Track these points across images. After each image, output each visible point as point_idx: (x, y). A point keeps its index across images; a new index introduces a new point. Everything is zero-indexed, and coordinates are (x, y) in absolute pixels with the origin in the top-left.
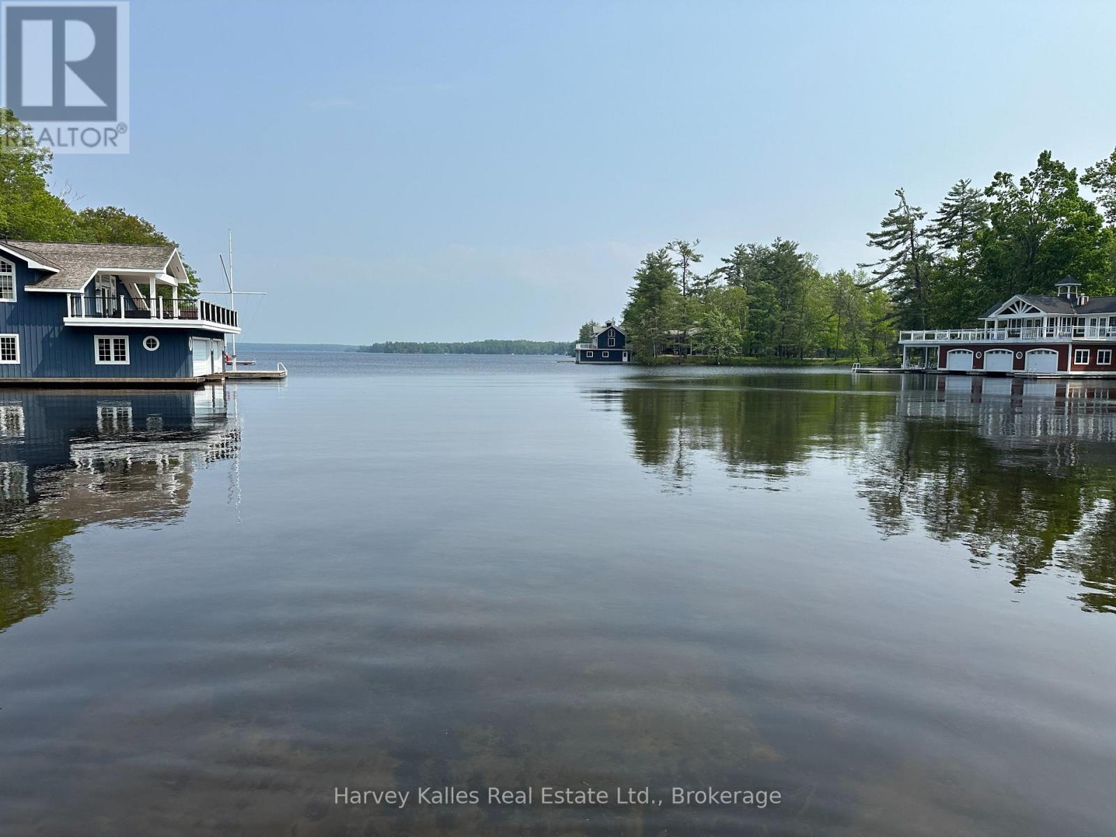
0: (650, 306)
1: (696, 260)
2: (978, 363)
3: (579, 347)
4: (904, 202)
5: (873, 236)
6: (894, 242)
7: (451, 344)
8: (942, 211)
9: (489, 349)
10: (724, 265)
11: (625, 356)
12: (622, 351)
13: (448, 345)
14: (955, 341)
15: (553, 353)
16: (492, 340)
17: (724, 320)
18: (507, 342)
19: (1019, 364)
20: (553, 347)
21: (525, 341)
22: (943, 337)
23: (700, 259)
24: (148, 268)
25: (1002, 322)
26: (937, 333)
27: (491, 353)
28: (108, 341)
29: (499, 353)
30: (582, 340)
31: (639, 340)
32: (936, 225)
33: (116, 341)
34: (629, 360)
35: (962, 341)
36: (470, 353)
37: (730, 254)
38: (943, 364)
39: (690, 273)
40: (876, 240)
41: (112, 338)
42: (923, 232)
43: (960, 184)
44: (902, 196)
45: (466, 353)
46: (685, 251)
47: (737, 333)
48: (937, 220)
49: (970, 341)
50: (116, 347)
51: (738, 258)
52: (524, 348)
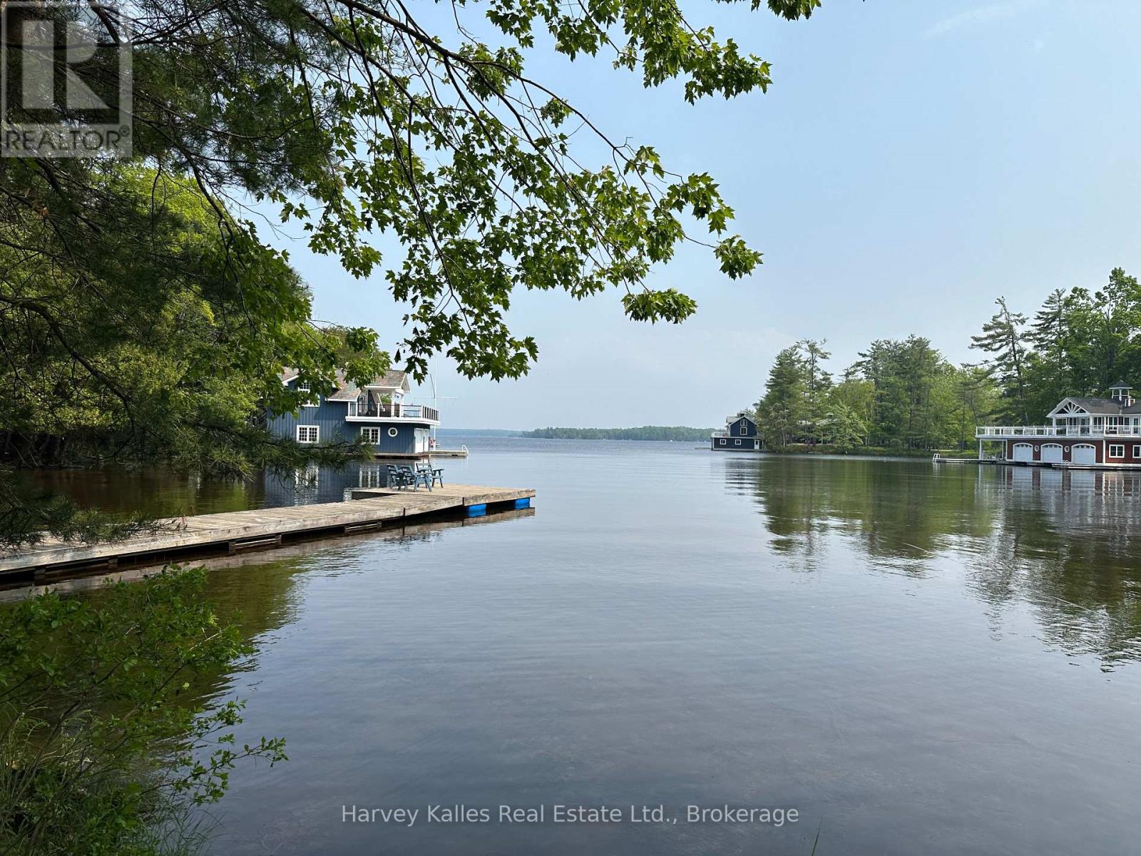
0: (780, 399)
1: (824, 357)
2: (1037, 455)
4: (1005, 310)
5: (977, 339)
6: (997, 345)
8: (1039, 318)
9: (647, 435)
10: (861, 359)
11: (757, 444)
12: (754, 440)
13: (607, 431)
14: (1018, 436)
16: (650, 427)
17: (849, 413)
18: (666, 429)
19: (1067, 456)
21: (684, 427)
22: (1009, 432)
23: (828, 356)
24: (390, 385)
25: (1061, 420)
26: (1024, 428)
27: (649, 439)
28: (368, 430)
29: (657, 440)
31: (768, 430)
32: (1034, 330)
33: (373, 431)
34: (760, 447)
35: (1023, 436)
36: (627, 439)
37: (867, 349)
38: (1010, 456)
39: (819, 369)
40: (979, 343)
41: (371, 429)
42: (1023, 336)
43: (1056, 293)
44: (1004, 306)
45: (625, 439)
46: (813, 349)
47: (862, 425)
48: (1036, 325)
49: (1029, 436)
50: (373, 434)
51: (875, 352)
52: (683, 434)
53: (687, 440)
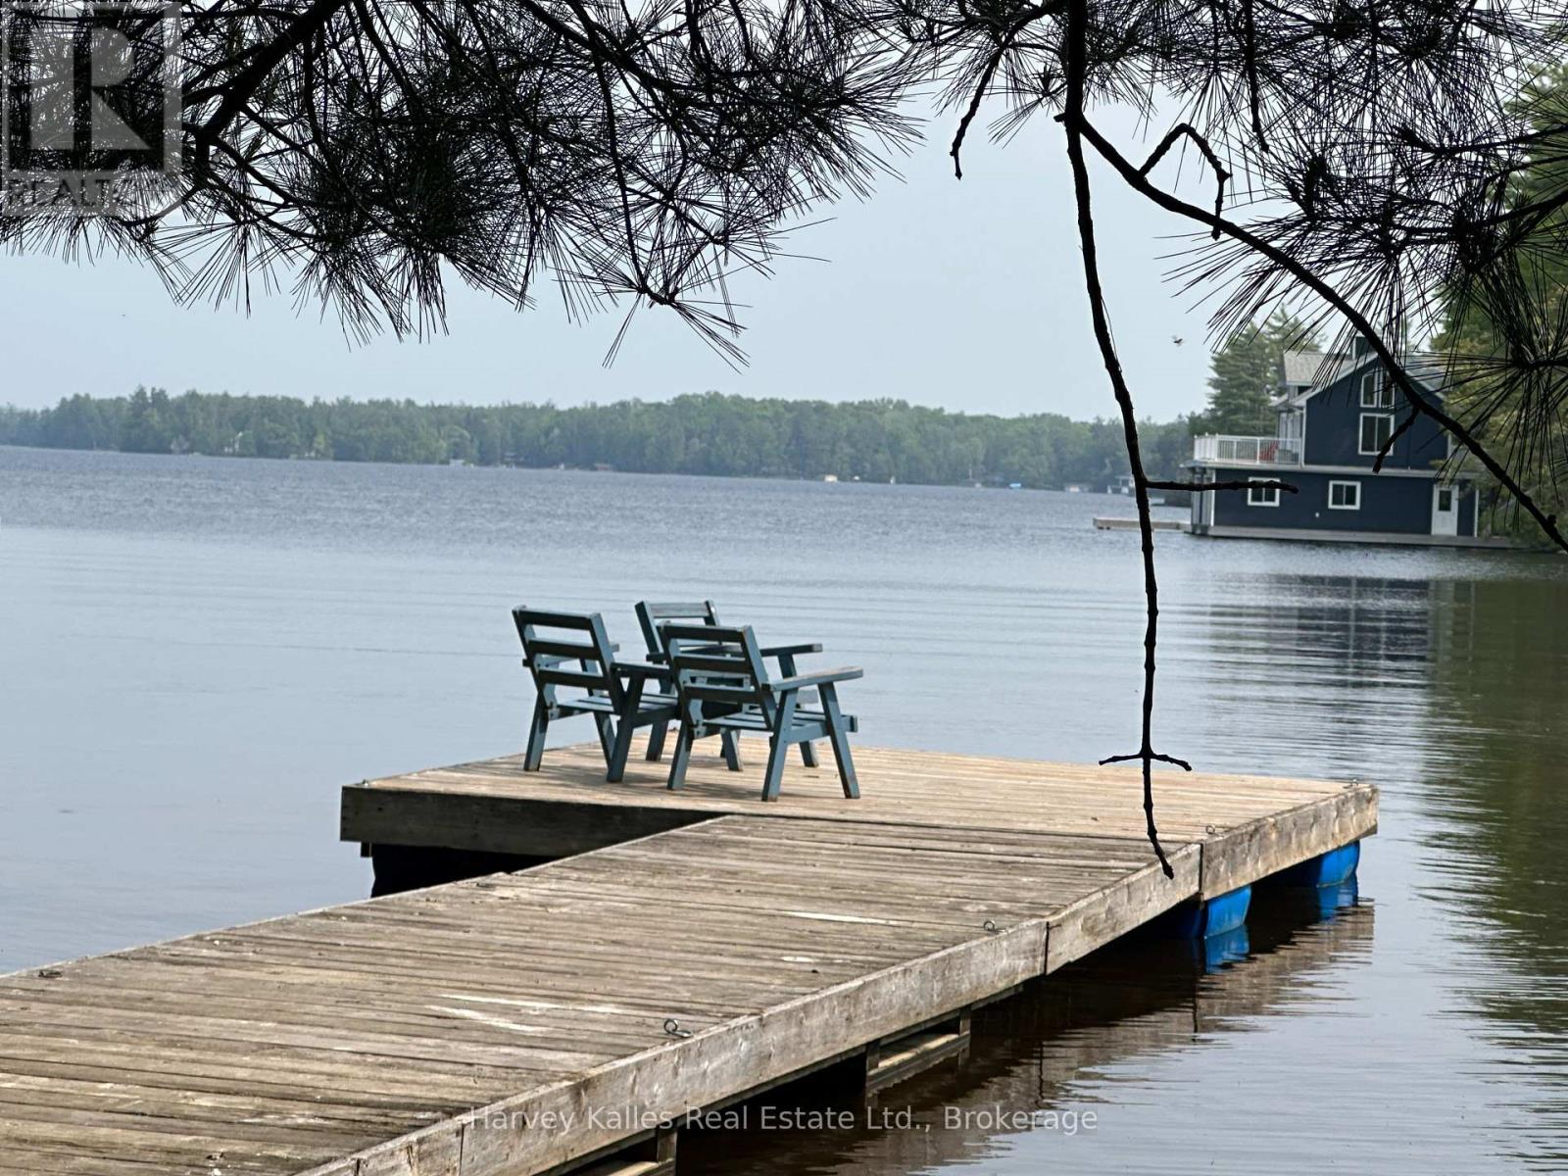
3: (1208, 452)
7: (481, 413)
9: (696, 444)
11: (1445, 506)
12: (1430, 483)
13: (472, 419)
15: (1058, 482)
18: (800, 409)
20: (1058, 445)
21: (902, 406)
27: (709, 466)
30: (1222, 420)
34: (1465, 525)
36: (589, 465)
52: (895, 442)
53: (913, 476)
